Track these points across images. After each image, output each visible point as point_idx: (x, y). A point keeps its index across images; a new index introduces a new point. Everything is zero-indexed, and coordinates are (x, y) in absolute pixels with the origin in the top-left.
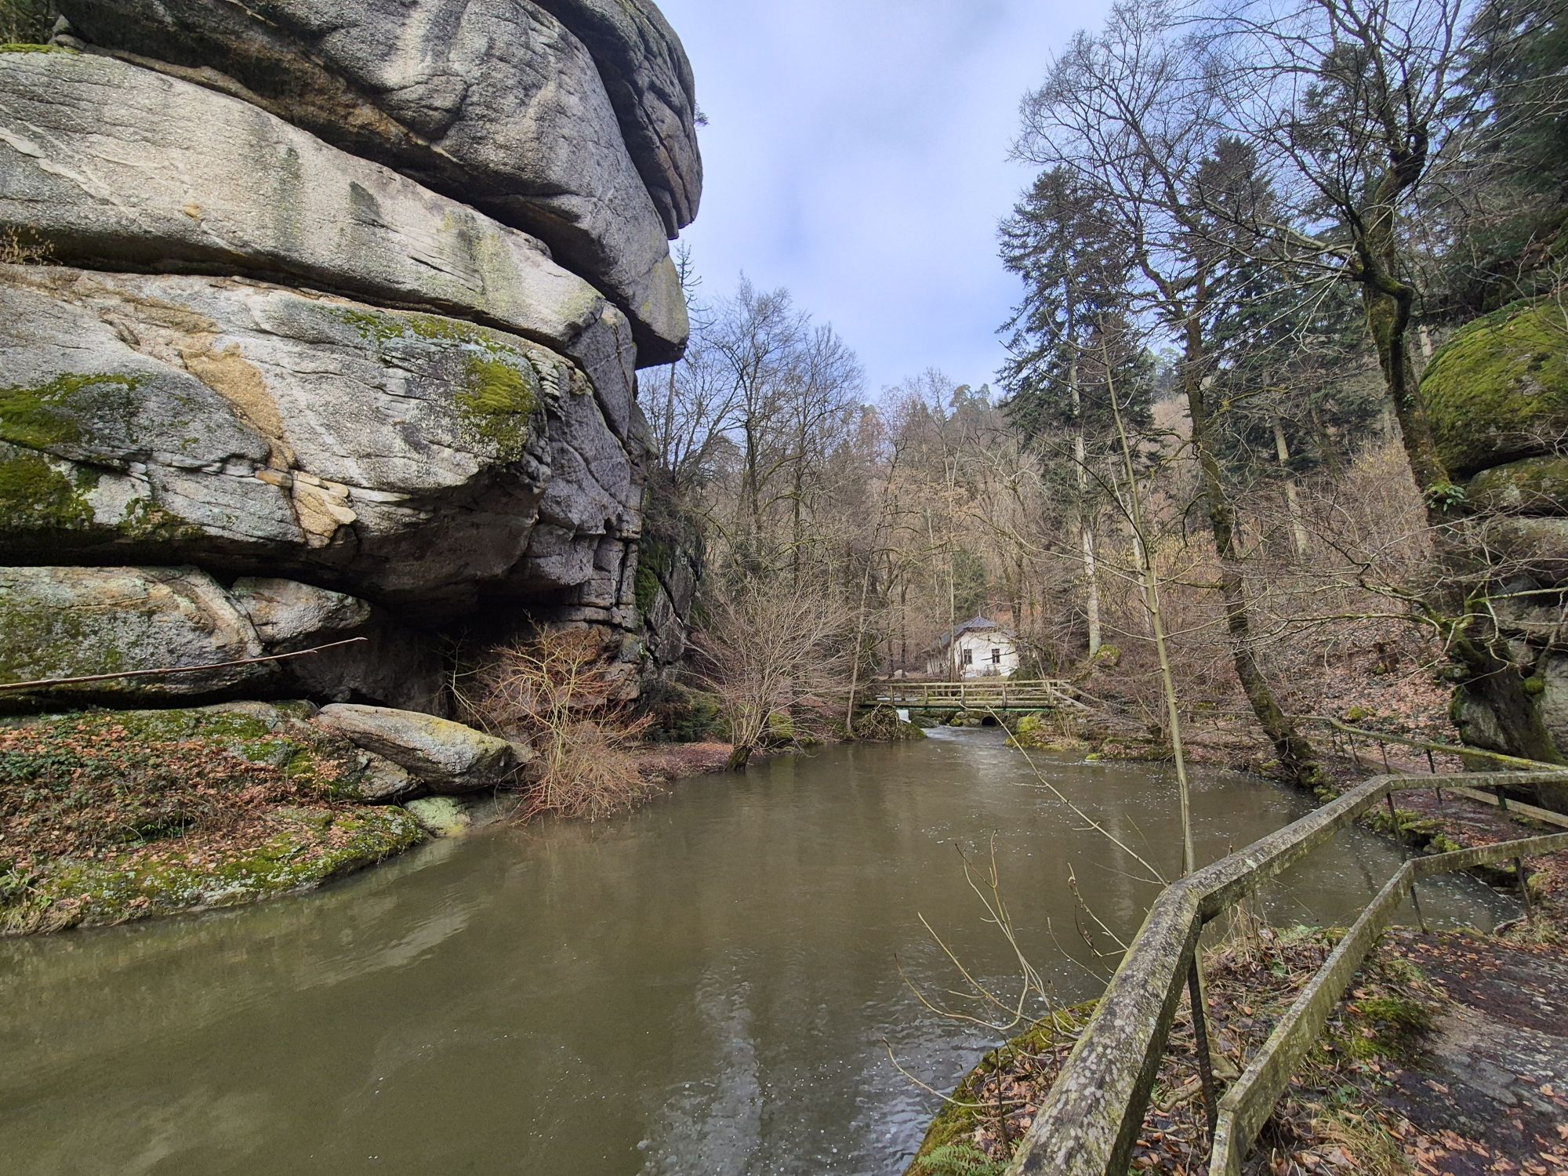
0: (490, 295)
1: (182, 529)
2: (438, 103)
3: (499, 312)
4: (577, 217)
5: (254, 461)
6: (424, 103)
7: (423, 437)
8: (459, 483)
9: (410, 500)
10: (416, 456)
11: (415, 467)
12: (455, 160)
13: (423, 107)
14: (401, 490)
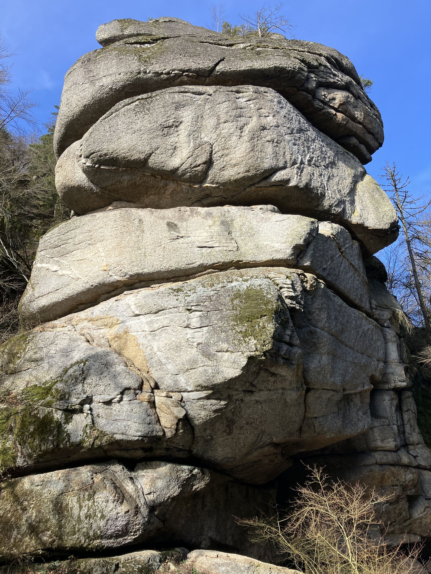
0: (242, 250)
1: (105, 438)
2: (199, 162)
3: (248, 258)
4: (288, 181)
5: (135, 389)
6: (193, 166)
7: (213, 350)
8: (237, 375)
9: (212, 394)
10: (210, 363)
11: (210, 371)
12: (214, 186)
13: (194, 167)
14: (206, 388)
